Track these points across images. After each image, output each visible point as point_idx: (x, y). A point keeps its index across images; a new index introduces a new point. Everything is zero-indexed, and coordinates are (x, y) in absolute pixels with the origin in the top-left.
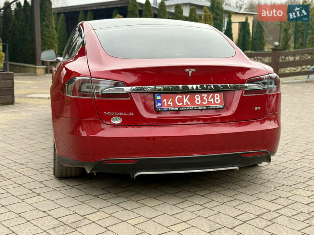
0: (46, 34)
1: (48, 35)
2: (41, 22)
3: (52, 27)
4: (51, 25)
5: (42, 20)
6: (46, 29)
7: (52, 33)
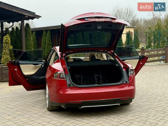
0: (28, 44)
1: (29, 44)
2: (25, 38)
3: (31, 40)
4: (30, 39)
5: (26, 37)
6: (28, 41)
7: (31, 43)
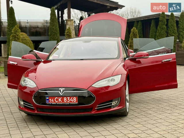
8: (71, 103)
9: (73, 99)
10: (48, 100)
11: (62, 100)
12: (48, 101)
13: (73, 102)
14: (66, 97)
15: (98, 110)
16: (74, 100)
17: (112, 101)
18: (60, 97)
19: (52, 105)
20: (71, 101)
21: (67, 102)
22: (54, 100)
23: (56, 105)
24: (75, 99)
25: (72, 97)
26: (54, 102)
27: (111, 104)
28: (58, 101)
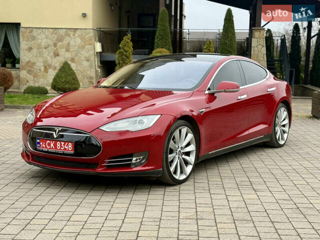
8: (66, 152)
9: (68, 145)
10: (39, 143)
11: (55, 145)
12: (39, 145)
13: (68, 150)
14: (60, 141)
15: (109, 167)
16: (69, 148)
17: (131, 156)
18: (53, 140)
19: (43, 151)
20: (65, 149)
21: (60, 149)
22: (45, 144)
23: (47, 152)
24: (70, 145)
25: (67, 142)
26: (46, 147)
27: (131, 160)
28: (50, 146)
